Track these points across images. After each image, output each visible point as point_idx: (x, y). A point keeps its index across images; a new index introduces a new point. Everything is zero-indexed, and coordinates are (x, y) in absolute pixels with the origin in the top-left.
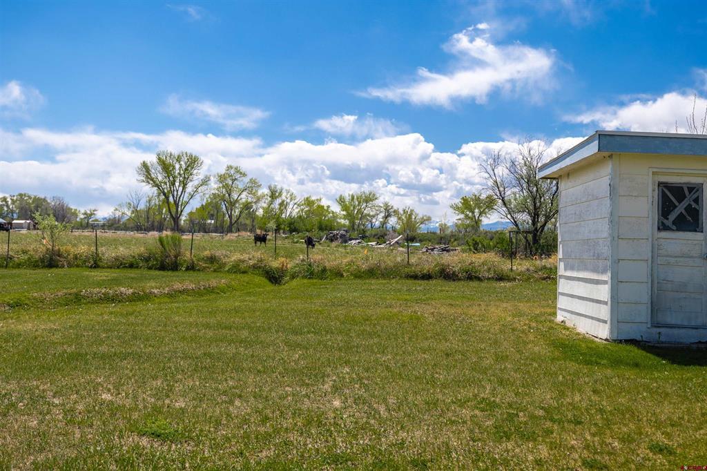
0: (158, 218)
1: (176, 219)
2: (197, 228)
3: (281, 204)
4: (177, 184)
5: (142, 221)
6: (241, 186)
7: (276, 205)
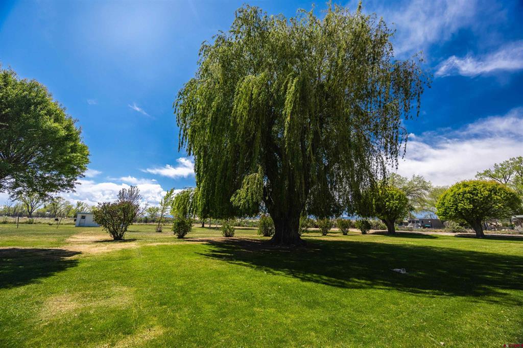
0: (20, 211)
1: (30, 213)
2: (39, 215)
3: (82, 208)
4: (34, 201)
5: (11, 213)
6: (62, 203)
7: (80, 208)
